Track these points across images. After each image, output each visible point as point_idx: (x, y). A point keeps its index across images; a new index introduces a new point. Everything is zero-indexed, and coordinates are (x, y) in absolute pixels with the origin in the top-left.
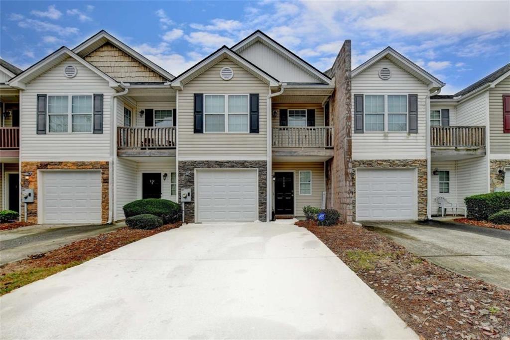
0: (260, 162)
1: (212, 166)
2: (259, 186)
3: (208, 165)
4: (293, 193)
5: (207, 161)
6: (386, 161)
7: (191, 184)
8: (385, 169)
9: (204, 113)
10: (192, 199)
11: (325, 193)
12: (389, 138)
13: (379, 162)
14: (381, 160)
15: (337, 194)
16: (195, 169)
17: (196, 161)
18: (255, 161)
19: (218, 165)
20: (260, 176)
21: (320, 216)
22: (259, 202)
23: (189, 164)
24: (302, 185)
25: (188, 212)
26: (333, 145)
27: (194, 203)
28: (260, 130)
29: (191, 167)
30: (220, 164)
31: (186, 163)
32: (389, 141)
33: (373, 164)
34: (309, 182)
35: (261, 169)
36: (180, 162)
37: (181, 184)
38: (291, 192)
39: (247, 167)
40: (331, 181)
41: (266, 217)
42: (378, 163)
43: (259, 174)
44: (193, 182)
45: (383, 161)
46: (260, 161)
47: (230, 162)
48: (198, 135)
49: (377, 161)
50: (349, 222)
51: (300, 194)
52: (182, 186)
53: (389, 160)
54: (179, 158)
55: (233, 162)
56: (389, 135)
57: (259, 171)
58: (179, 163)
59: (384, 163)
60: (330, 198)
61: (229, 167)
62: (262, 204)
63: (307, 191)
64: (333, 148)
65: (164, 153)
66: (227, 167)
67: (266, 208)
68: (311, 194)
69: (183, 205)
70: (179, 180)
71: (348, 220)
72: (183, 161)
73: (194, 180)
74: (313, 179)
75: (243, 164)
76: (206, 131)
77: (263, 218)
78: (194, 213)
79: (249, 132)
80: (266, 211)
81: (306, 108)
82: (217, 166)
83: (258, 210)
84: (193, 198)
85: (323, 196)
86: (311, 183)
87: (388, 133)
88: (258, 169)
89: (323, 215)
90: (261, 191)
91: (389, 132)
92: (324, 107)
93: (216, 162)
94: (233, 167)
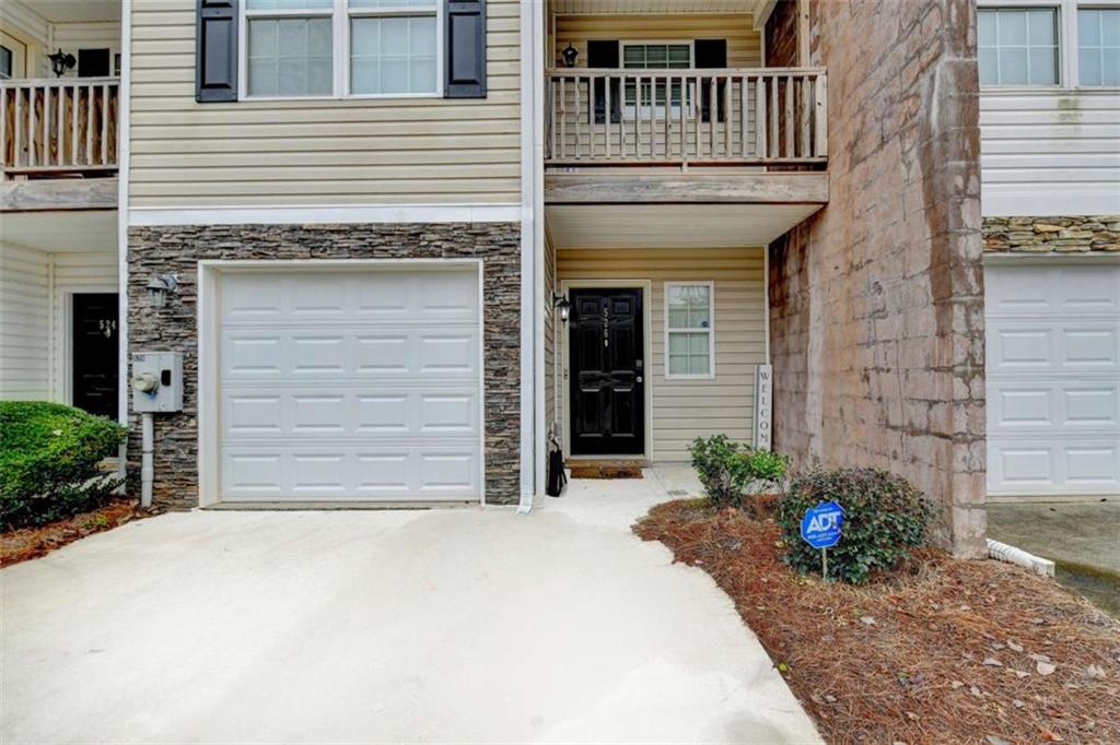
0: (493, 231)
1: (276, 249)
2: (487, 340)
3: (258, 242)
4: (641, 373)
5: (253, 228)
6: (1071, 222)
7: (182, 332)
8: (1068, 264)
9: (243, 13)
10: (185, 399)
11: (767, 369)
12: (1086, 116)
13: (1040, 227)
14: (1048, 220)
15: (857, 377)
16: (201, 263)
17: (204, 228)
18: (470, 225)
19: (302, 241)
20: (489, 291)
21: (815, 525)
22: (487, 415)
23: (174, 240)
24: (674, 338)
25: (171, 457)
26: (821, 149)
27: (193, 416)
28: (491, 83)
29: (182, 255)
30: (312, 240)
31: (160, 235)
32: (1086, 130)
33: (1013, 239)
34: (705, 324)
35: (495, 258)
36: (135, 233)
37: (140, 333)
38: (632, 367)
39: (433, 255)
40: (806, 319)
41: (517, 483)
42: (1036, 233)
43: (486, 283)
44: (189, 323)
45: (1058, 221)
46: (488, 224)
47: (354, 228)
48: (216, 113)
49: (1035, 221)
50: (969, 542)
51: (667, 376)
52: (143, 338)
53: (1088, 220)
54: (132, 217)
55: (368, 229)
56: (1085, 101)
57: (488, 273)
58: (131, 236)
59: (1066, 233)
60: (801, 394)
61: (353, 252)
62: (502, 421)
63: (697, 361)
64: (821, 167)
65: (74, 194)
66: (340, 251)
67: (516, 439)
68: (712, 376)
69: (147, 426)
70: (130, 314)
71: (960, 534)
72: (148, 228)
73: (194, 311)
74: (722, 317)
75: (414, 239)
76: (249, 92)
77: (504, 487)
78: (194, 464)
79: (440, 92)
80: (518, 456)
81: (690, 38)
82: (296, 247)
83: (483, 450)
84: (189, 391)
85: (762, 382)
86: (711, 330)
87: (1079, 92)
88: (480, 262)
89: (833, 516)
90: (495, 365)
91: (1082, 88)
92: (762, 30)
93: (293, 229)
94: (368, 251)
